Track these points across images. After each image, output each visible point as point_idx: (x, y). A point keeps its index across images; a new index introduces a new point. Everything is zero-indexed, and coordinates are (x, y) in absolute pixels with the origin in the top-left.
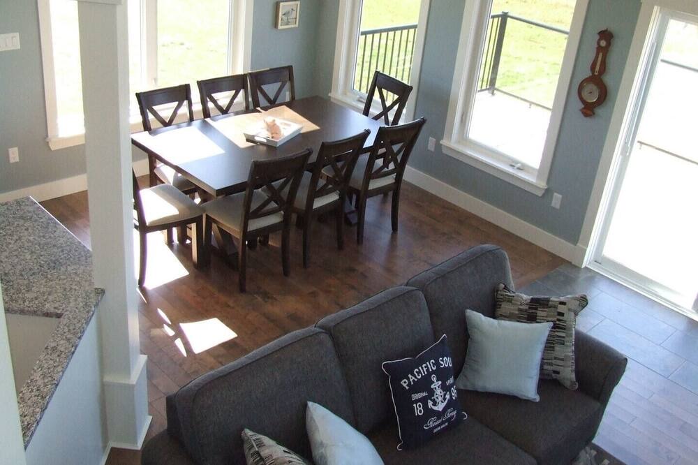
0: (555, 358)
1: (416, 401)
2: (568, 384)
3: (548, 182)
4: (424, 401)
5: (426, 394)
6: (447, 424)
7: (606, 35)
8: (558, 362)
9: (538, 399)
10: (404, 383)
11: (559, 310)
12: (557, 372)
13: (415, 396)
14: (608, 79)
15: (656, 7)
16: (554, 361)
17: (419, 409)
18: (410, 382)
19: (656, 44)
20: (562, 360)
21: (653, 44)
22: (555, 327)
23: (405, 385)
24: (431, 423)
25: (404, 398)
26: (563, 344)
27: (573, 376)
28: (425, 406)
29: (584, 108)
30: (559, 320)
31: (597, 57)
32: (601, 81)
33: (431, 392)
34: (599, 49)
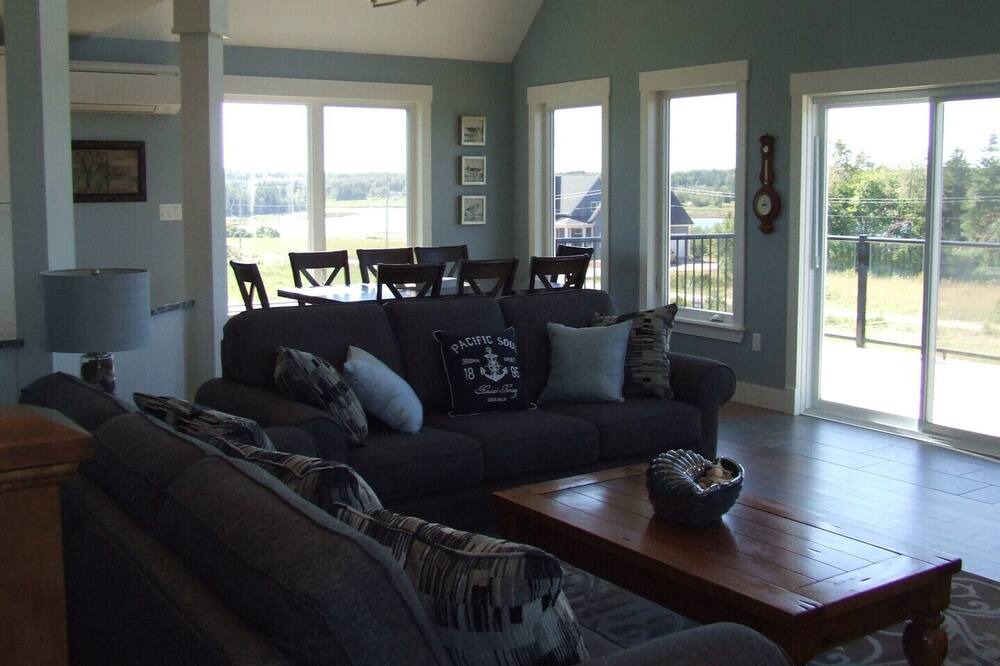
0: (644, 364)
1: (468, 366)
2: (661, 392)
3: (745, 324)
4: (476, 367)
5: (478, 361)
6: (505, 399)
7: (768, 140)
8: (648, 368)
9: (622, 400)
10: (454, 348)
11: (646, 317)
12: (648, 380)
13: (466, 361)
14: (778, 186)
15: (805, 97)
16: (642, 368)
17: (470, 374)
18: (460, 347)
19: (818, 138)
20: (651, 365)
21: (815, 139)
22: (639, 332)
23: (455, 350)
24: (484, 390)
25: (455, 362)
26: (651, 349)
27: (668, 383)
28: (477, 372)
29: (763, 224)
30: (646, 326)
31: (763, 166)
32: (773, 190)
33: (484, 362)
34: (764, 156)
